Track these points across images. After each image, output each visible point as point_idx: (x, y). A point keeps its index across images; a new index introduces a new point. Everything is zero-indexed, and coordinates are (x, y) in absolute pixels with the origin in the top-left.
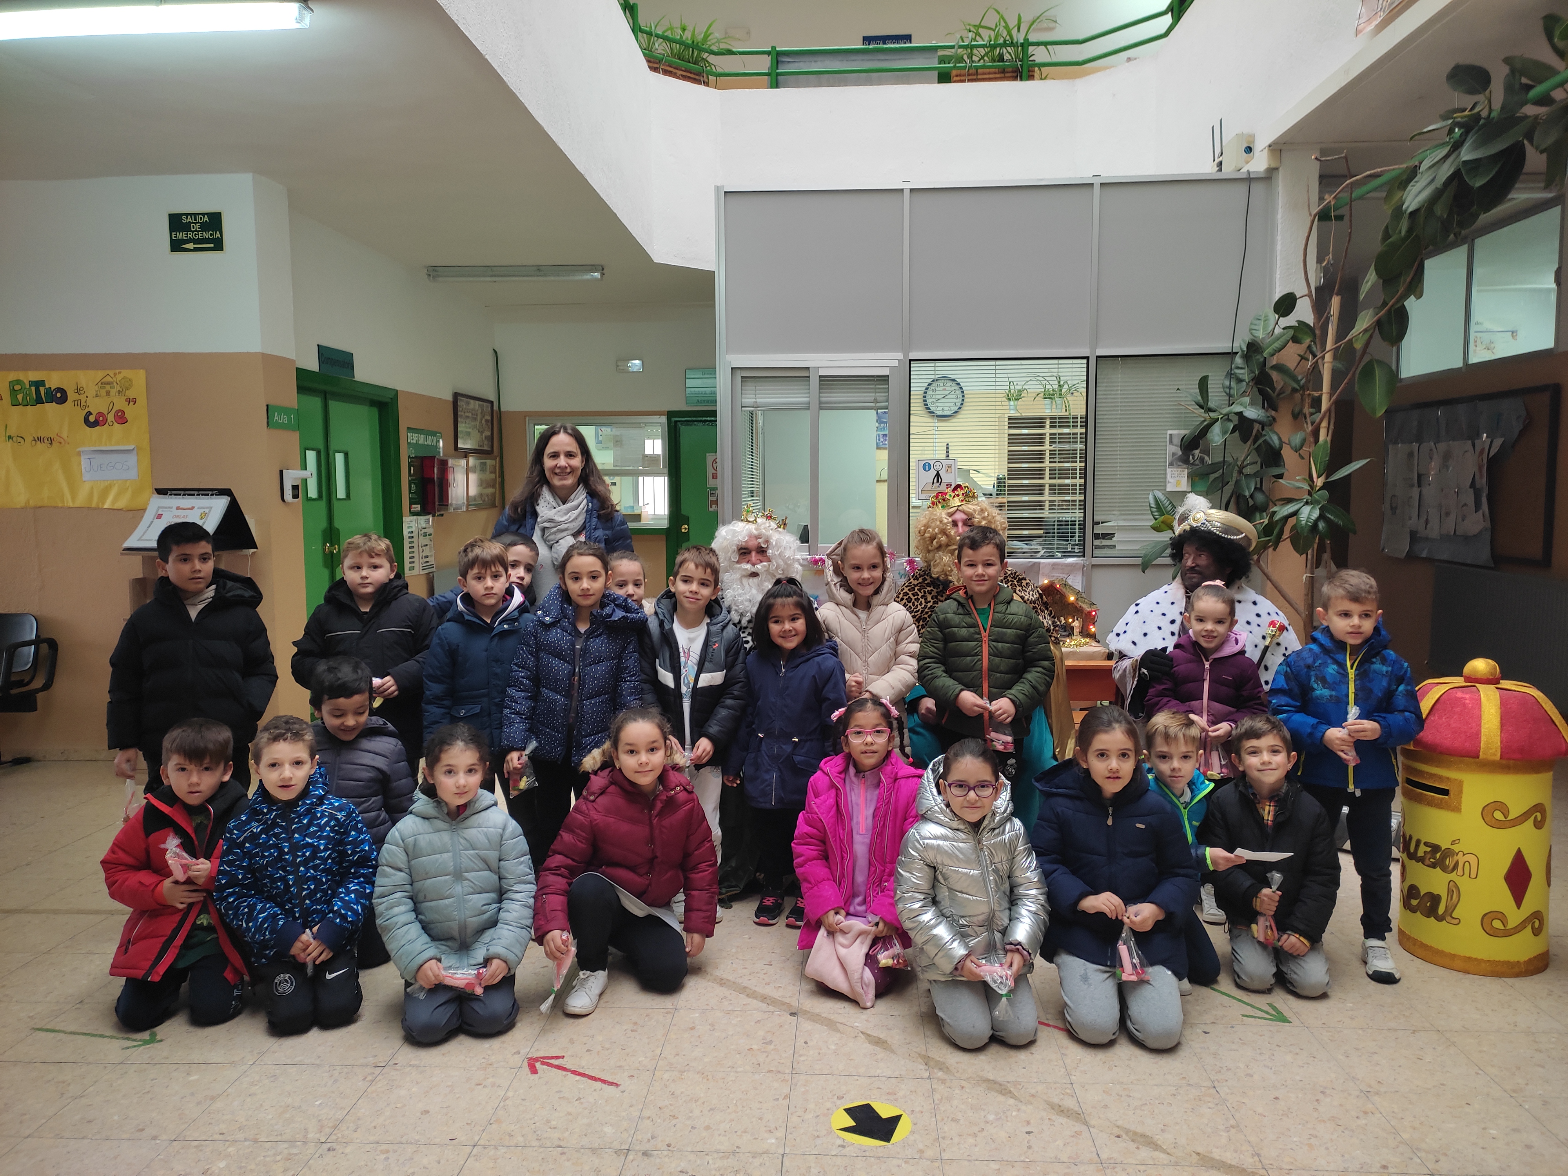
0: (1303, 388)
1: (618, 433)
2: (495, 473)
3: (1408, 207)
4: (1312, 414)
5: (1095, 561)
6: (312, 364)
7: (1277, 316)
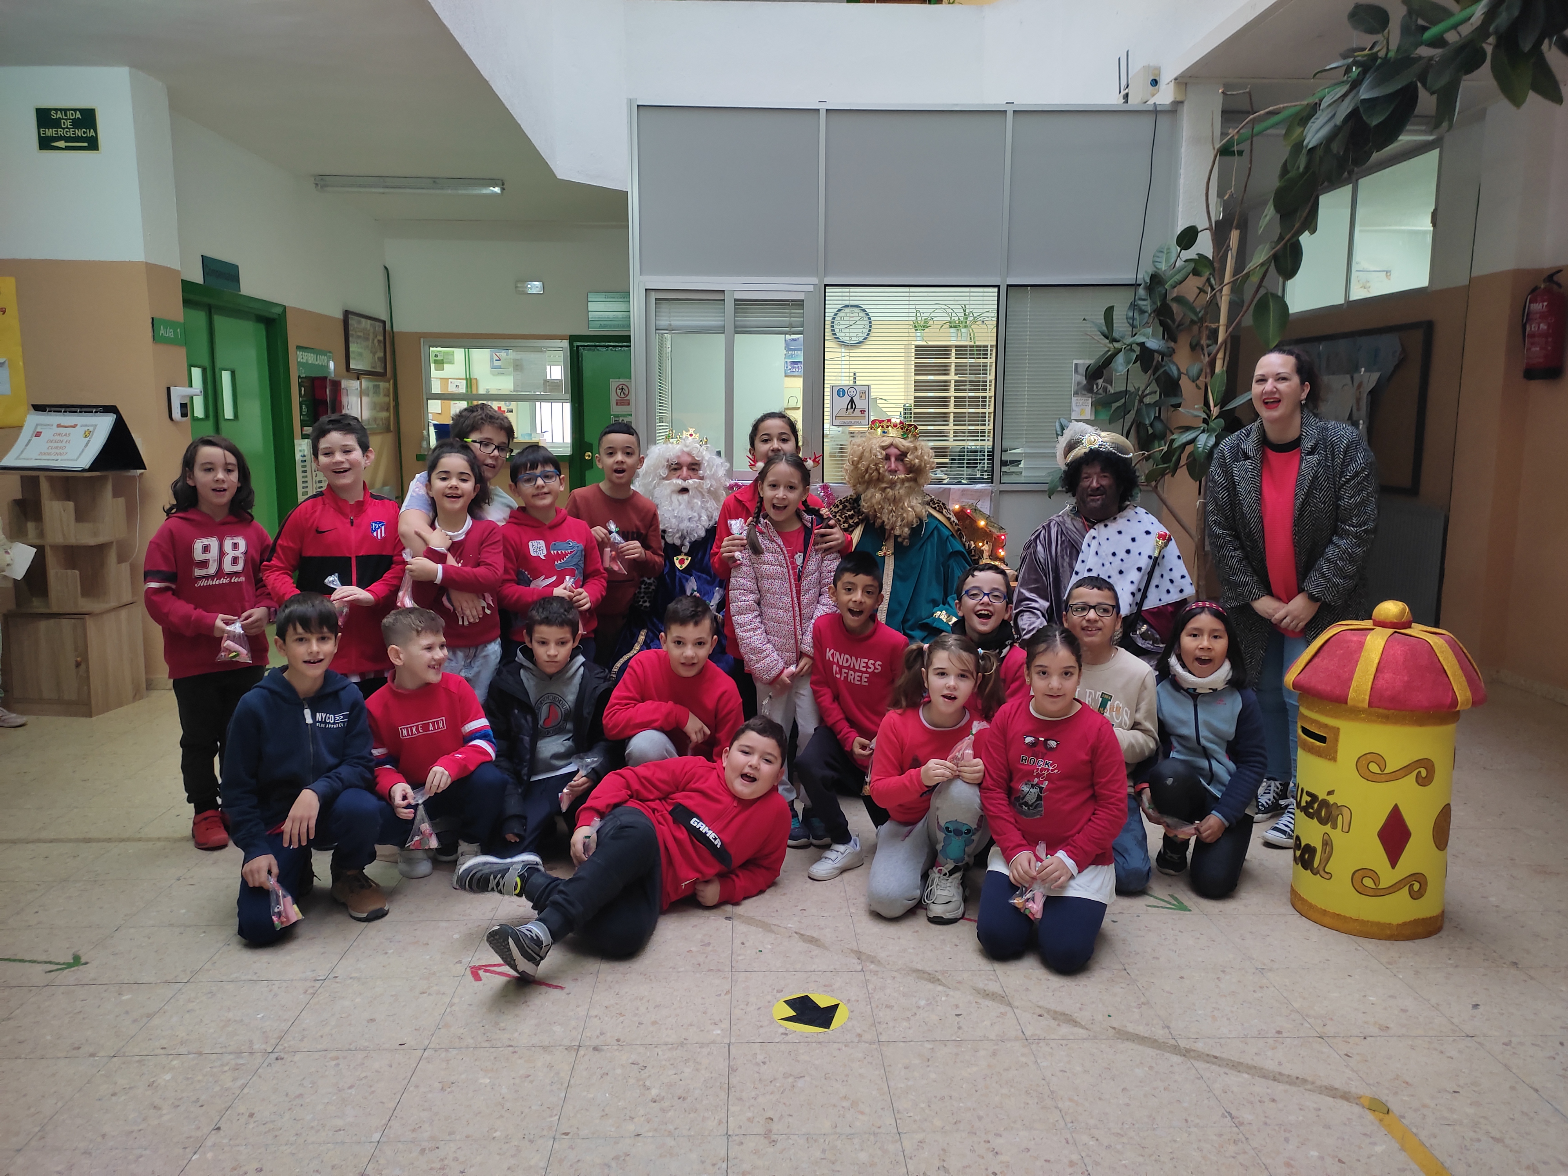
0: (1202, 320)
1: (518, 357)
2: (389, 396)
3: (1308, 143)
4: (1208, 346)
5: (1003, 487)
6: (197, 276)
7: (1179, 249)
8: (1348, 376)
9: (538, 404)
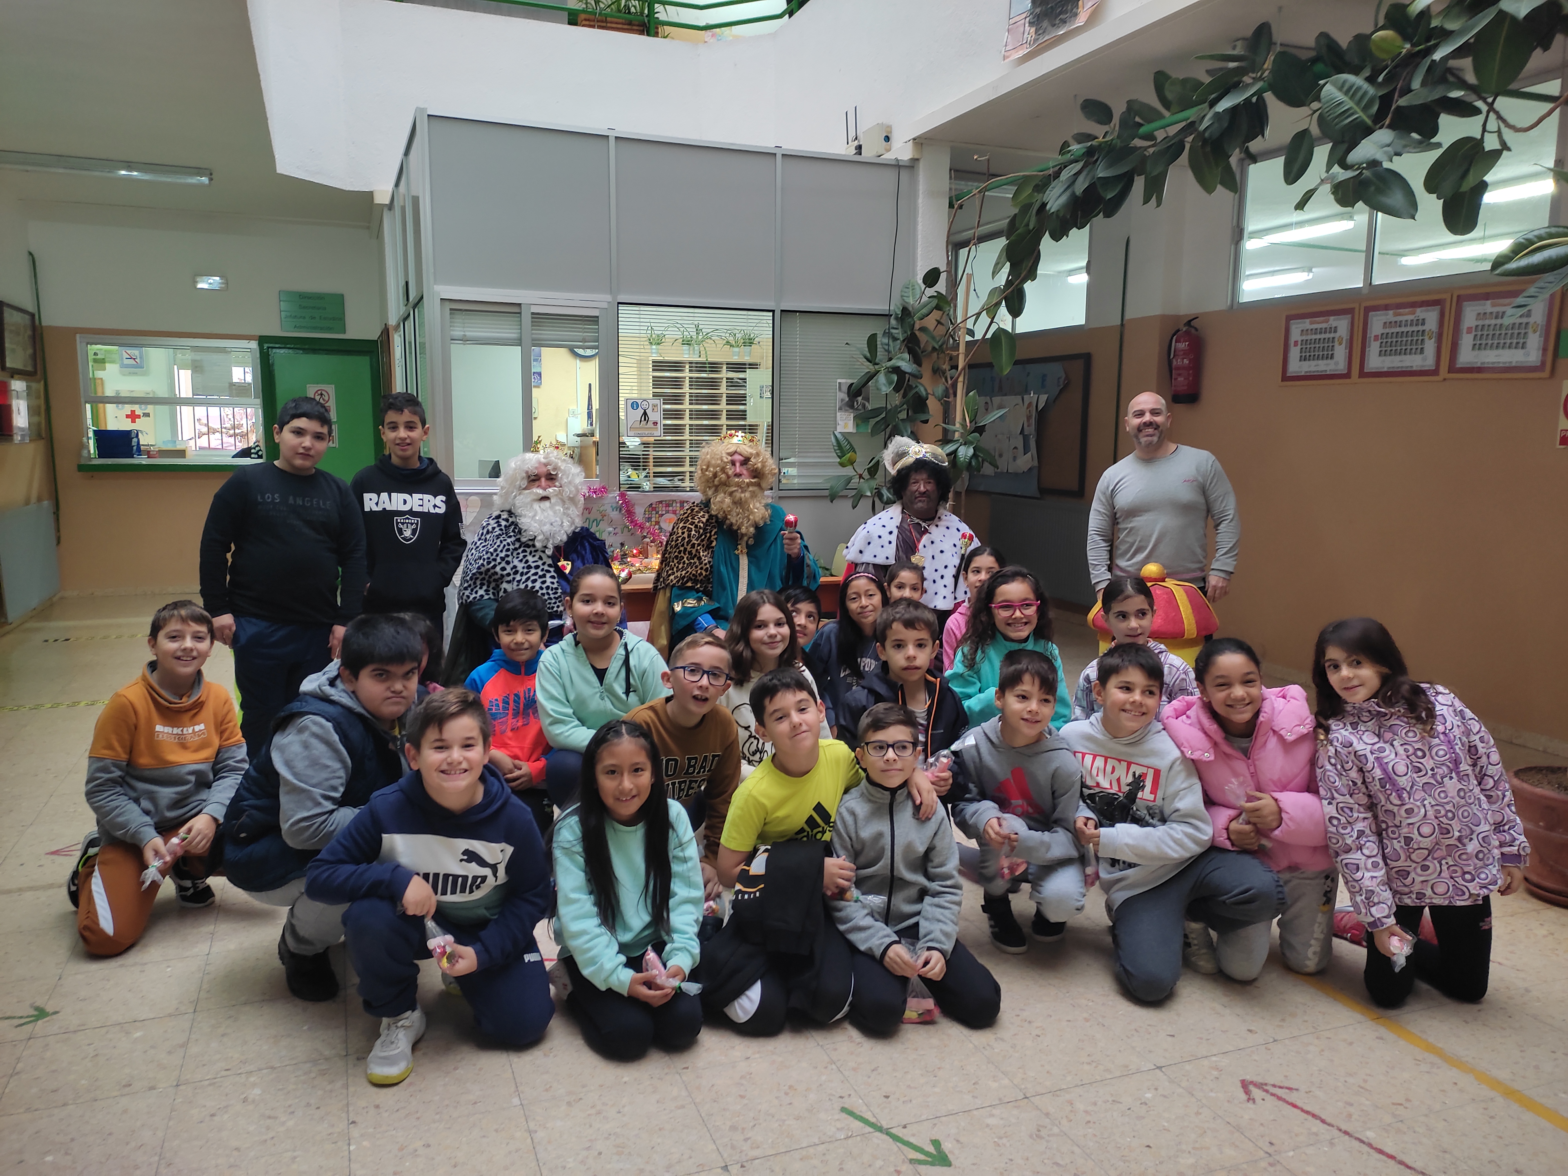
0: (941, 348)
2: (41, 398)
3: (1050, 208)
4: (950, 370)
5: (782, 494)
7: (923, 286)
8: (1020, 397)
9: (178, 407)
